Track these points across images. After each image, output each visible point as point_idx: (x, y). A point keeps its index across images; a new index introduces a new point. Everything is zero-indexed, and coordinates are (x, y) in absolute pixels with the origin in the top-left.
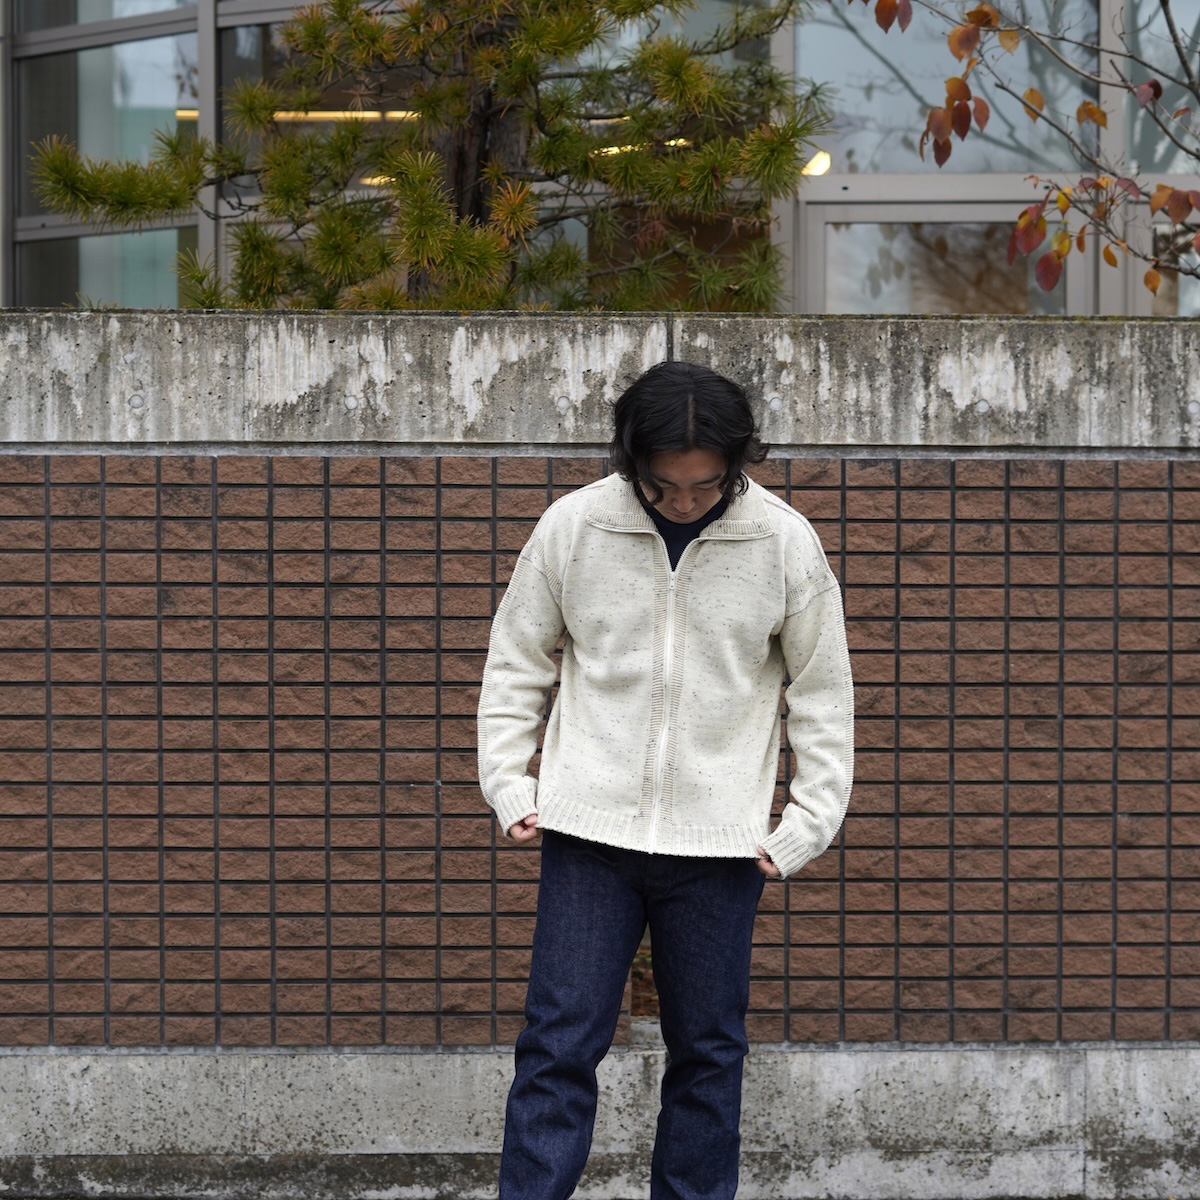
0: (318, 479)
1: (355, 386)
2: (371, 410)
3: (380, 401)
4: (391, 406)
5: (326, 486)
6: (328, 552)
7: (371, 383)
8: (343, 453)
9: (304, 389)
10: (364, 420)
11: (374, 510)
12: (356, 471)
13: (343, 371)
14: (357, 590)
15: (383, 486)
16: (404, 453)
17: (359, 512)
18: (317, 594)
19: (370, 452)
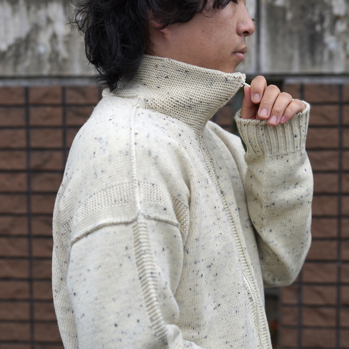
0: (21, 101)
1: (44, 38)
2: (54, 56)
3: (61, 48)
4: (69, 50)
5: (27, 106)
6: (29, 149)
7: (54, 36)
8: (38, 83)
9: (11, 40)
10: (51, 60)
11: (58, 121)
12: (46, 95)
13: (36, 28)
14: (49, 175)
15: (64, 105)
16: (78, 83)
17: (48, 122)
18: (22, 178)
19: (56, 83)
